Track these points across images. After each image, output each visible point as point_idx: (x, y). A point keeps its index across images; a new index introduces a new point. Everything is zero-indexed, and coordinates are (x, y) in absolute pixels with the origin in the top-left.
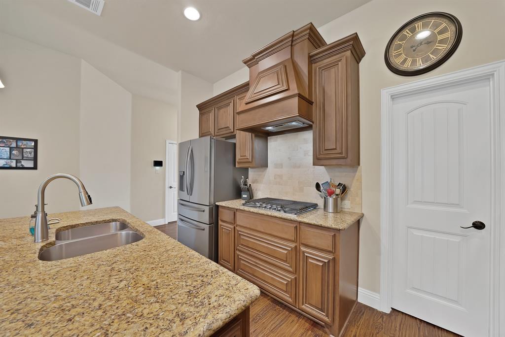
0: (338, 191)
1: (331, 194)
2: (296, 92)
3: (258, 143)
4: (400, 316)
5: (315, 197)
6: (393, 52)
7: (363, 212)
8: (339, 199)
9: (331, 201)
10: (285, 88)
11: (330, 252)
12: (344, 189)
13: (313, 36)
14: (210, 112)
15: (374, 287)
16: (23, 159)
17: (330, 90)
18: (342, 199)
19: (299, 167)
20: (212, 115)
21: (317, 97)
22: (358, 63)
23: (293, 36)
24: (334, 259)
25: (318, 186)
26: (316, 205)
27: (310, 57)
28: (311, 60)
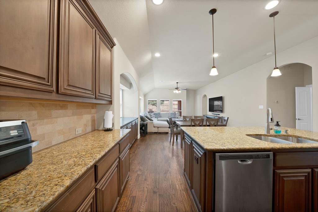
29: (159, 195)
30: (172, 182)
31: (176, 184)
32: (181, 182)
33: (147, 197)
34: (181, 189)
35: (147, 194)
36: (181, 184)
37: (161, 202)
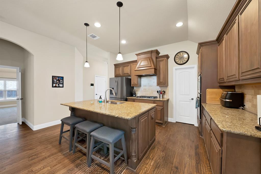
0: (163, 93)
1: (161, 93)
2: (154, 68)
3: (139, 79)
4: (178, 123)
5: (157, 95)
6: (176, 59)
7: (169, 98)
8: (163, 95)
9: (161, 95)
10: (150, 66)
11: (162, 106)
12: (164, 92)
13: (157, 52)
14: (120, 67)
15: (172, 117)
16: (60, 84)
17: (161, 67)
18: (164, 95)
19: (152, 86)
20: (121, 68)
21: (158, 68)
22: (168, 59)
23: (152, 51)
24: (163, 108)
25: (158, 92)
26: (157, 97)
27: (156, 57)
28: (157, 58)
29: (173, 164)
30: (154, 171)
31: (151, 166)
32: (145, 165)
33: (184, 167)
34: (151, 160)
35: (184, 170)
36: (147, 164)
37: (173, 159)
